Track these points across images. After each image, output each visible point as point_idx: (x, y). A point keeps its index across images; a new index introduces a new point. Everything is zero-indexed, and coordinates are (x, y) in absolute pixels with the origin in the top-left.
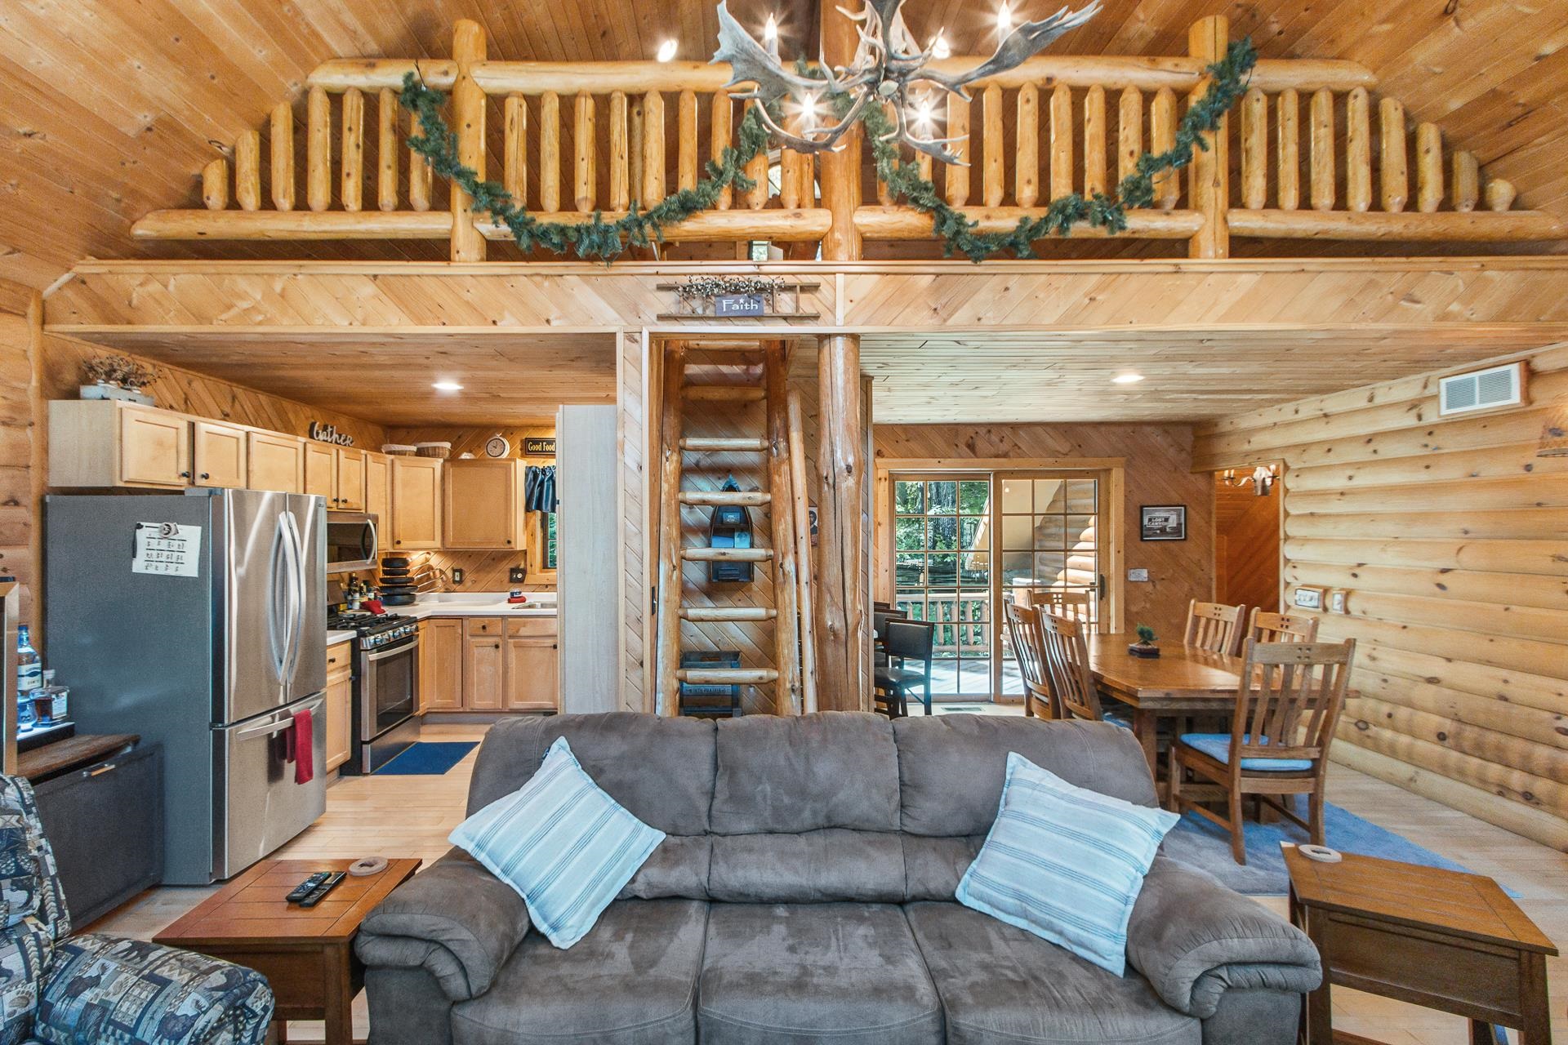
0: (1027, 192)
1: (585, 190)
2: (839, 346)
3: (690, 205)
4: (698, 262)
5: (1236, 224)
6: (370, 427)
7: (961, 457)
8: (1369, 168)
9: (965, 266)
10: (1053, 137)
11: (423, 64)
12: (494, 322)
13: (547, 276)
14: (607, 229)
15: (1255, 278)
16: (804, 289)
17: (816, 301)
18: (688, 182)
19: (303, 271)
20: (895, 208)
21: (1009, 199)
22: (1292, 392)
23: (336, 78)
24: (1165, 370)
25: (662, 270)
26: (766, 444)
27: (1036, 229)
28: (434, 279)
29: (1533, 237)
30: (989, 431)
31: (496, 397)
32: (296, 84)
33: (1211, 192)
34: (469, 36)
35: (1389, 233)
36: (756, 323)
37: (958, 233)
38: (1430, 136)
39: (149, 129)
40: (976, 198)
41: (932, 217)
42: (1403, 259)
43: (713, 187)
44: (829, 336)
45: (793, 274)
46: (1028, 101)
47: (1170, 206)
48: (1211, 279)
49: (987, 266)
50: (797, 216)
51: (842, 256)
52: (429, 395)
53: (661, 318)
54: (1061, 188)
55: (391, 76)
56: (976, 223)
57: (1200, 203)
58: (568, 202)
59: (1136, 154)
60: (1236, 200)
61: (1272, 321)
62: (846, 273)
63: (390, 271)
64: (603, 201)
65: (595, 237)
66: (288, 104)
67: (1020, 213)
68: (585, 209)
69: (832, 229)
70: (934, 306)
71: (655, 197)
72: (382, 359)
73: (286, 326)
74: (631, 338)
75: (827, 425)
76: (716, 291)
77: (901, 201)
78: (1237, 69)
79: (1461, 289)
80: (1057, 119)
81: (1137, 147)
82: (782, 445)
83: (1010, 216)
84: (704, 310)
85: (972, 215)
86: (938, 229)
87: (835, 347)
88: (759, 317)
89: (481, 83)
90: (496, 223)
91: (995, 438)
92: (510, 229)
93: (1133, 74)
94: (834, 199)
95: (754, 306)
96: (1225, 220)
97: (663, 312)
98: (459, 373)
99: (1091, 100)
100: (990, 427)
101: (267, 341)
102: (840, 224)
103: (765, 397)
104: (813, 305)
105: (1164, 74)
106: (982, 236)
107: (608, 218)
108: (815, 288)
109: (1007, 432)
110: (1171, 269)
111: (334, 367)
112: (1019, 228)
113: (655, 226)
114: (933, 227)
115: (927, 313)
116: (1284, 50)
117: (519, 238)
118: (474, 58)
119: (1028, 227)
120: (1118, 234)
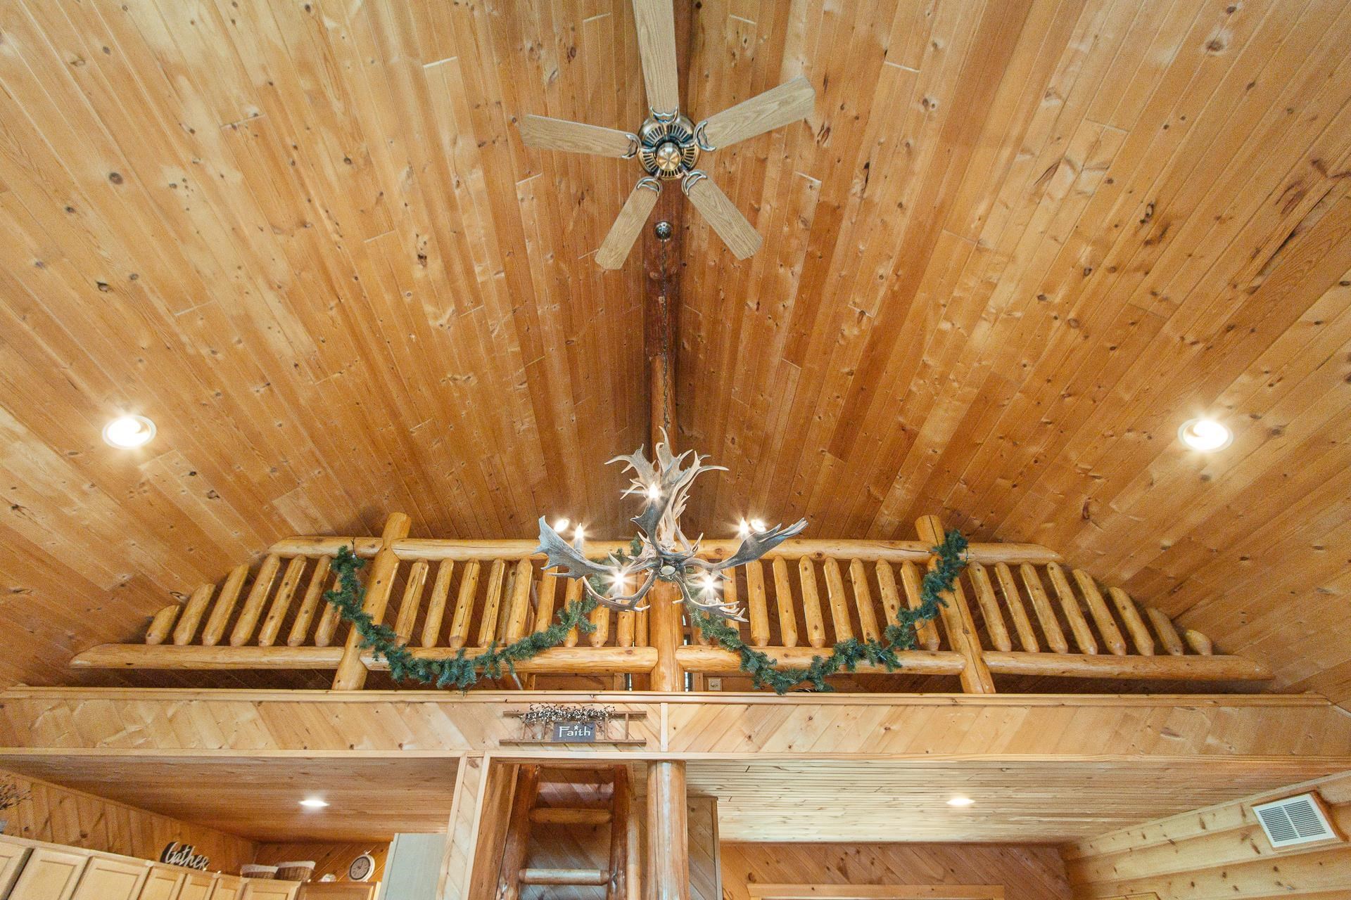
0: (816, 636)
1: (459, 630)
2: (666, 772)
3: (539, 643)
4: (542, 692)
5: (993, 663)
6: (240, 843)
7: (834, 883)
8: (1084, 620)
9: (771, 697)
10: (830, 596)
11: (357, 541)
12: (352, 747)
13: (409, 703)
14: (466, 664)
15: (1025, 711)
16: (632, 716)
17: (643, 728)
18: (542, 626)
19: (200, 697)
20: (710, 647)
21: (803, 641)
22: (1127, 816)
23: (289, 548)
24: (991, 794)
25: (511, 698)
26: (607, 876)
27: (826, 667)
28: (311, 704)
29: (1245, 677)
30: (858, 852)
31: (361, 814)
32: (258, 553)
33: (965, 638)
34: (398, 522)
35: (1123, 673)
36: (591, 749)
37: (761, 668)
38: (1120, 597)
39: (123, 585)
40: (775, 639)
41: (740, 656)
42: (1145, 696)
43: (560, 630)
44: (655, 762)
45: (624, 703)
46: (806, 569)
47: (934, 648)
48: (987, 711)
49: (790, 697)
50: (629, 652)
51: (666, 687)
52: (298, 811)
53: (502, 743)
54: (843, 633)
55: (332, 547)
56: (775, 661)
57: (958, 647)
58: (444, 639)
59: (897, 608)
60: (987, 644)
61: (1053, 752)
62: (669, 703)
63: (274, 698)
64: (472, 640)
65: (455, 670)
66: (247, 566)
67: (811, 652)
68: (456, 645)
69: (658, 663)
70: (748, 733)
71: (514, 636)
72: (250, 779)
73: (163, 749)
74: (473, 763)
75: (653, 860)
76: (554, 718)
77: (713, 643)
78: (954, 550)
79: (1208, 723)
80: (831, 582)
81: (896, 603)
82: (621, 879)
83: (804, 655)
84: (543, 737)
85: (772, 654)
86: (744, 665)
87: (661, 772)
88: (591, 742)
89: (398, 552)
90: (376, 657)
91: (865, 860)
92: (388, 662)
93: (880, 552)
94: (660, 640)
95: (587, 732)
96: (982, 661)
97: (506, 737)
98: (324, 792)
99: (853, 569)
100: (860, 847)
101: (142, 763)
102: (665, 660)
103: (611, 821)
104: (640, 731)
105: (903, 552)
106: (783, 671)
107: (471, 653)
108: (641, 716)
109: (876, 852)
110: (950, 702)
111: (204, 785)
112: (813, 665)
113: (508, 660)
114: (740, 664)
115: (741, 740)
116: (989, 537)
117: (394, 669)
118: (397, 537)
119: (820, 664)
120: (896, 671)
